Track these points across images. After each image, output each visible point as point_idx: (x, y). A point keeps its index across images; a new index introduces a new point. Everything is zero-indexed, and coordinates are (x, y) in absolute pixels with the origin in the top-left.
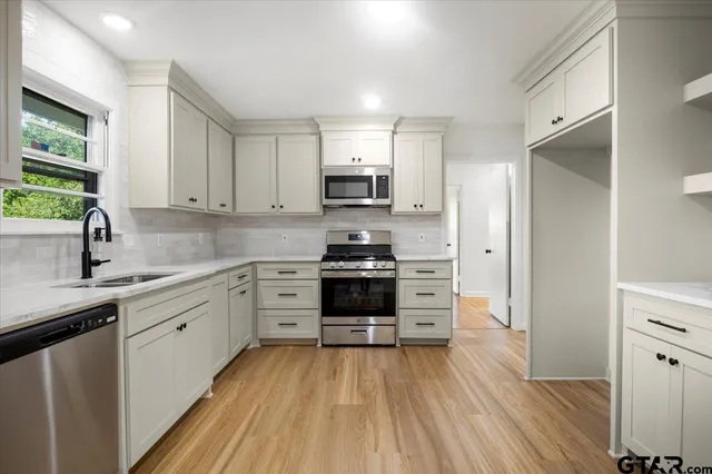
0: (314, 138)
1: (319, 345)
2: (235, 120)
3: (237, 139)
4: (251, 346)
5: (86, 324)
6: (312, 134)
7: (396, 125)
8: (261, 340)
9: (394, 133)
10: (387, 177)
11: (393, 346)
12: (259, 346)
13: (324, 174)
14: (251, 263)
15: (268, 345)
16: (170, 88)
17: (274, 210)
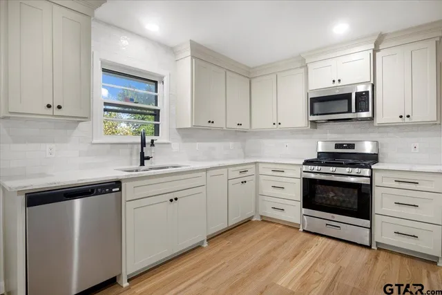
0: (303, 70)
1: (301, 230)
2: (249, 68)
3: (253, 81)
4: (254, 219)
5: (97, 190)
6: (301, 67)
7: (377, 44)
8: (262, 216)
9: (375, 51)
10: (367, 93)
11: (369, 247)
12: (260, 220)
13: (310, 97)
14: (256, 163)
15: (266, 220)
16: (193, 57)
17: (275, 126)
